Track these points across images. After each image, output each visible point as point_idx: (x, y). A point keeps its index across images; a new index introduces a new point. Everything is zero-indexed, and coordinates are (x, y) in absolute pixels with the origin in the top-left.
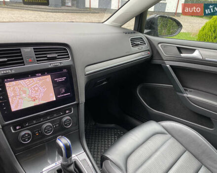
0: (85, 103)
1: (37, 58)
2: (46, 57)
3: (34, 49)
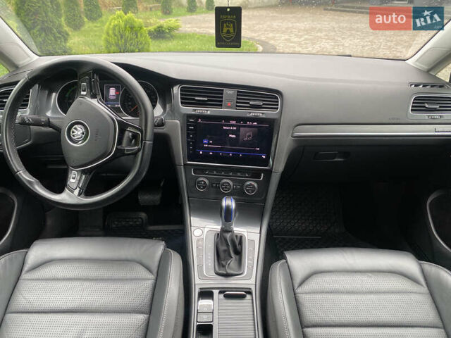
0: (283, 172)
1: (237, 102)
2: (248, 103)
3: (238, 92)
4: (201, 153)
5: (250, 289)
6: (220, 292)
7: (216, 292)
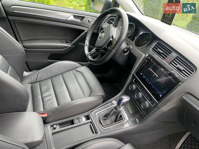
1: (172, 61)
3: (178, 57)
4: (141, 74)
5: (98, 133)
6: (91, 122)
7: (90, 120)
